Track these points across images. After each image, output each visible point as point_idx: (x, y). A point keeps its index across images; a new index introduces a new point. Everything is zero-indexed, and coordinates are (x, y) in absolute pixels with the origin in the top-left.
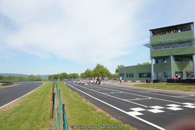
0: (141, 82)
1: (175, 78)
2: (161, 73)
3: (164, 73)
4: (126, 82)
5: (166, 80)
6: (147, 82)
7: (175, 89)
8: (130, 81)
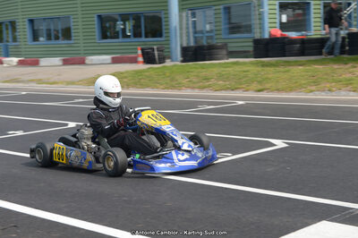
0: (115, 61)
1: (278, 33)
2: (210, 12)
3: (228, 10)
4: (35, 63)
5: (250, 47)
6: (149, 59)
7: (315, 82)
8: (57, 61)
